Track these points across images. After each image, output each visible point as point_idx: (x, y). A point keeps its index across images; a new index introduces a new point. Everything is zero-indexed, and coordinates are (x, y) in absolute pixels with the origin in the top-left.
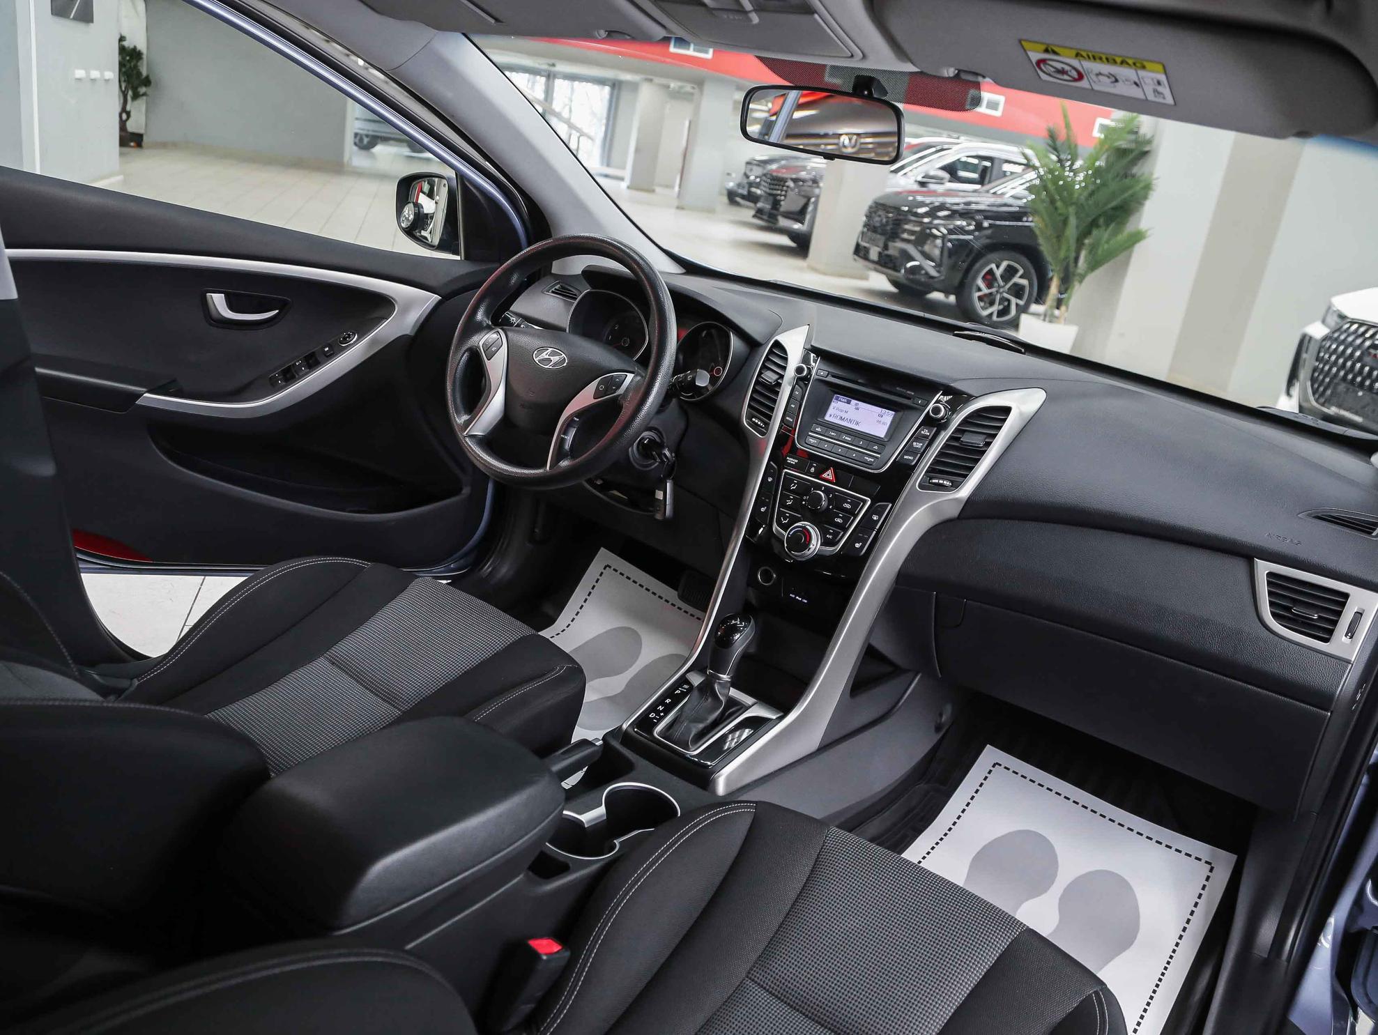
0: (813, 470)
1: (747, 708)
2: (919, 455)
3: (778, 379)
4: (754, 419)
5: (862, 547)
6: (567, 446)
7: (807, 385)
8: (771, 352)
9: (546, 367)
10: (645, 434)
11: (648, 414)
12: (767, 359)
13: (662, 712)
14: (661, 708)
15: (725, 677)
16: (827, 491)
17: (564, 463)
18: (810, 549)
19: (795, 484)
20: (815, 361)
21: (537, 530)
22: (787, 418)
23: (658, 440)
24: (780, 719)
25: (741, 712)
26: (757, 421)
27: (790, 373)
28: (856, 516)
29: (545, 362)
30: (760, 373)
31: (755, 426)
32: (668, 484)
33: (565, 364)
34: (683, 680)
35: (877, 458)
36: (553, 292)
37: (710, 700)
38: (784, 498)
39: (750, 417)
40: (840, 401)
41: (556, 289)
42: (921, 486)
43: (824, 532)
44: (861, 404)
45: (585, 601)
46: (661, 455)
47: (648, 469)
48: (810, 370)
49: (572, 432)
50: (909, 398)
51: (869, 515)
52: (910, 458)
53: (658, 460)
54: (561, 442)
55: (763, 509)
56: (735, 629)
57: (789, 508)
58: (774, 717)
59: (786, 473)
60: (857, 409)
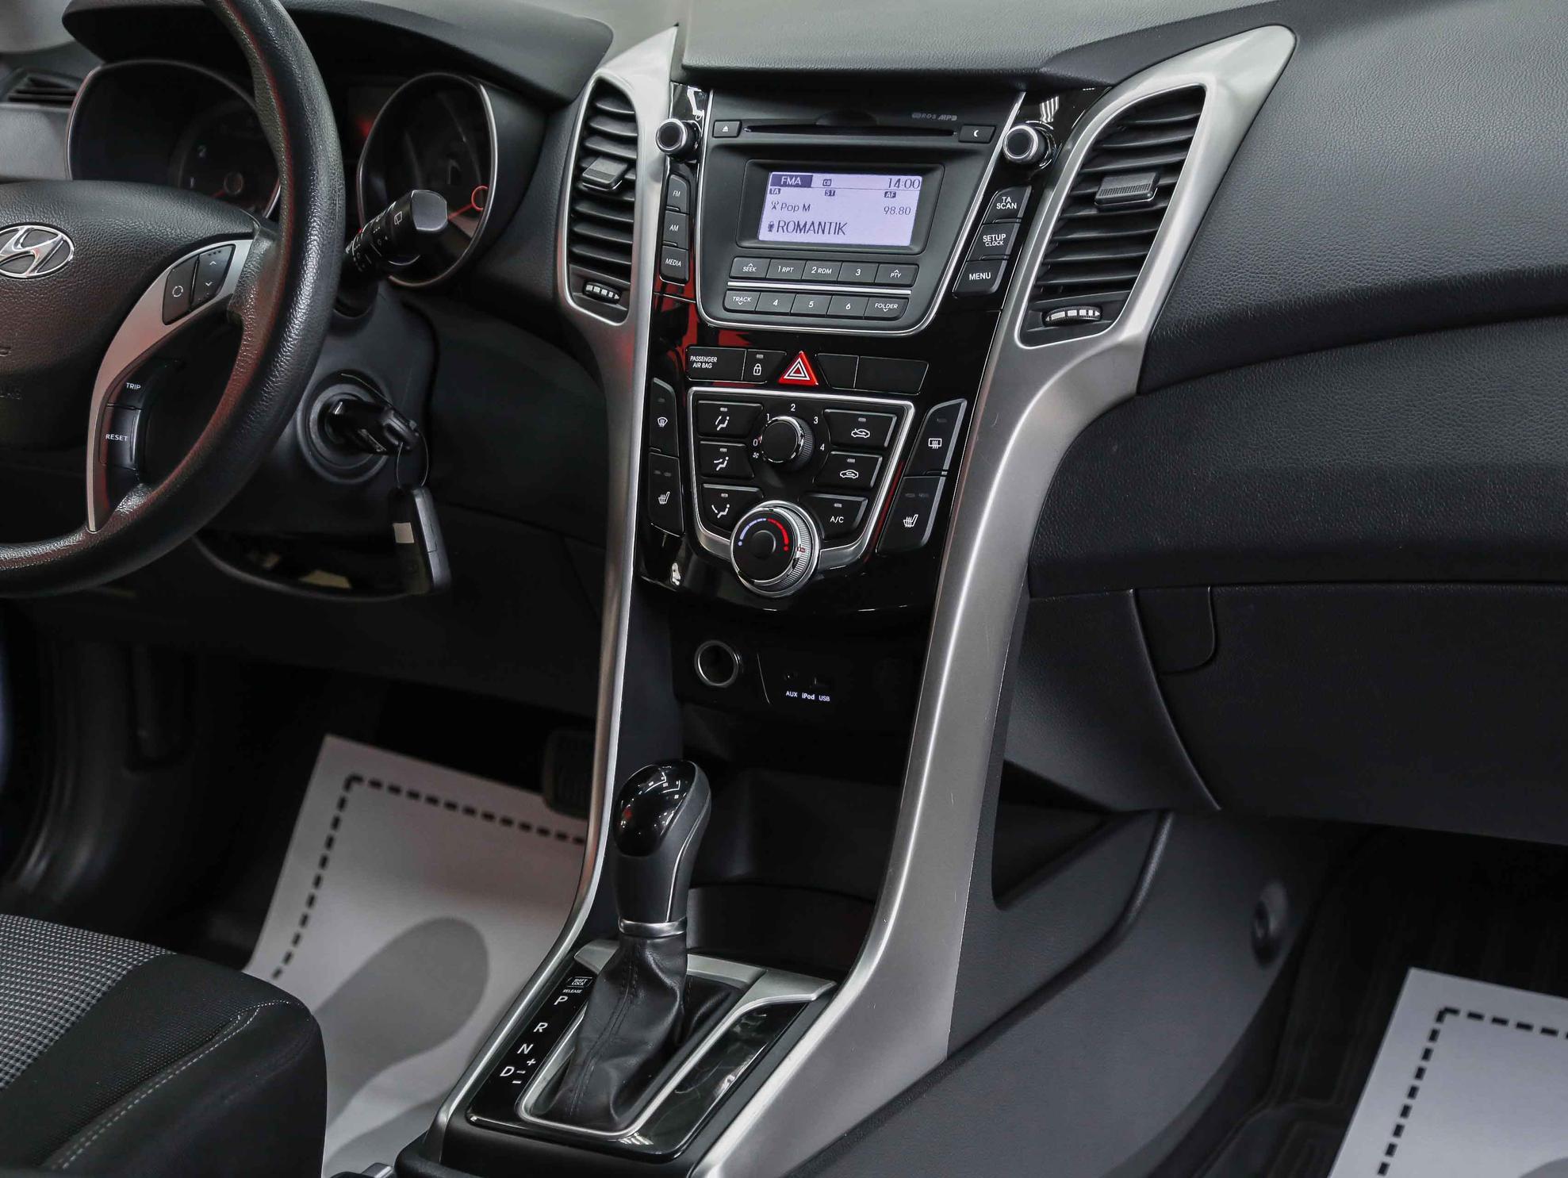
0: (758, 369)
1: (738, 992)
2: (1004, 264)
3: (626, 172)
4: (589, 288)
5: (921, 525)
6: (128, 459)
7: (693, 168)
8: (593, 112)
9: (23, 275)
10: (332, 393)
11: (308, 326)
12: (589, 131)
13: (529, 1056)
14: (525, 1049)
15: (665, 927)
16: (805, 411)
17: (131, 504)
18: (796, 561)
19: (724, 415)
20: (702, 105)
21: (143, 733)
22: (669, 262)
23: (366, 398)
24: (829, 997)
25: (726, 1005)
26: (597, 290)
27: (649, 151)
28: (887, 453)
29: (19, 264)
30: (579, 169)
31: (596, 302)
32: (419, 502)
33: (71, 257)
34: (572, 968)
35: (905, 298)
36: (13, 100)
37: (642, 994)
38: (706, 456)
39: (579, 284)
40: (785, 185)
41: (19, 92)
42: (1026, 338)
43: (820, 513)
44: (839, 180)
45: (318, 882)
46: (379, 431)
47: (361, 480)
48: (694, 131)
49: (134, 422)
50: (949, 133)
51: (917, 443)
52: (984, 276)
53: (380, 448)
54: (111, 452)
55: (663, 499)
56: (660, 803)
57: (722, 478)
58: (813, 996)
59: (697, 396)
60: (831, 193)
